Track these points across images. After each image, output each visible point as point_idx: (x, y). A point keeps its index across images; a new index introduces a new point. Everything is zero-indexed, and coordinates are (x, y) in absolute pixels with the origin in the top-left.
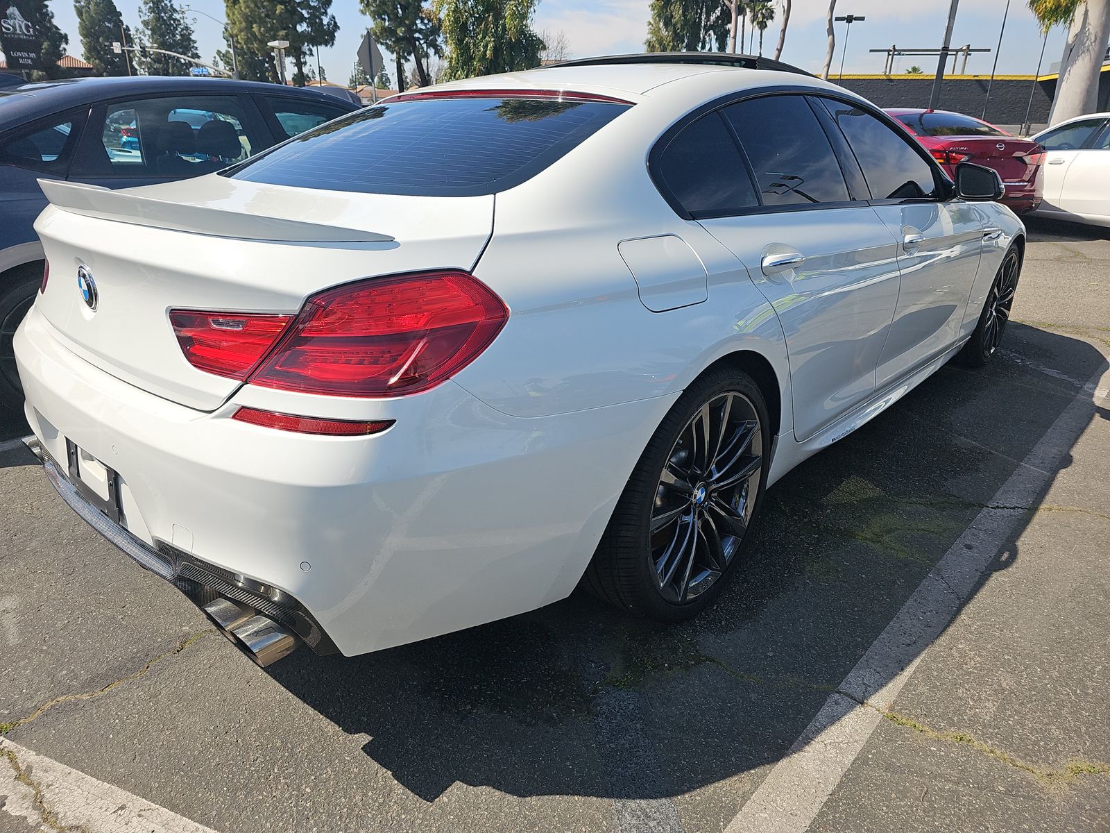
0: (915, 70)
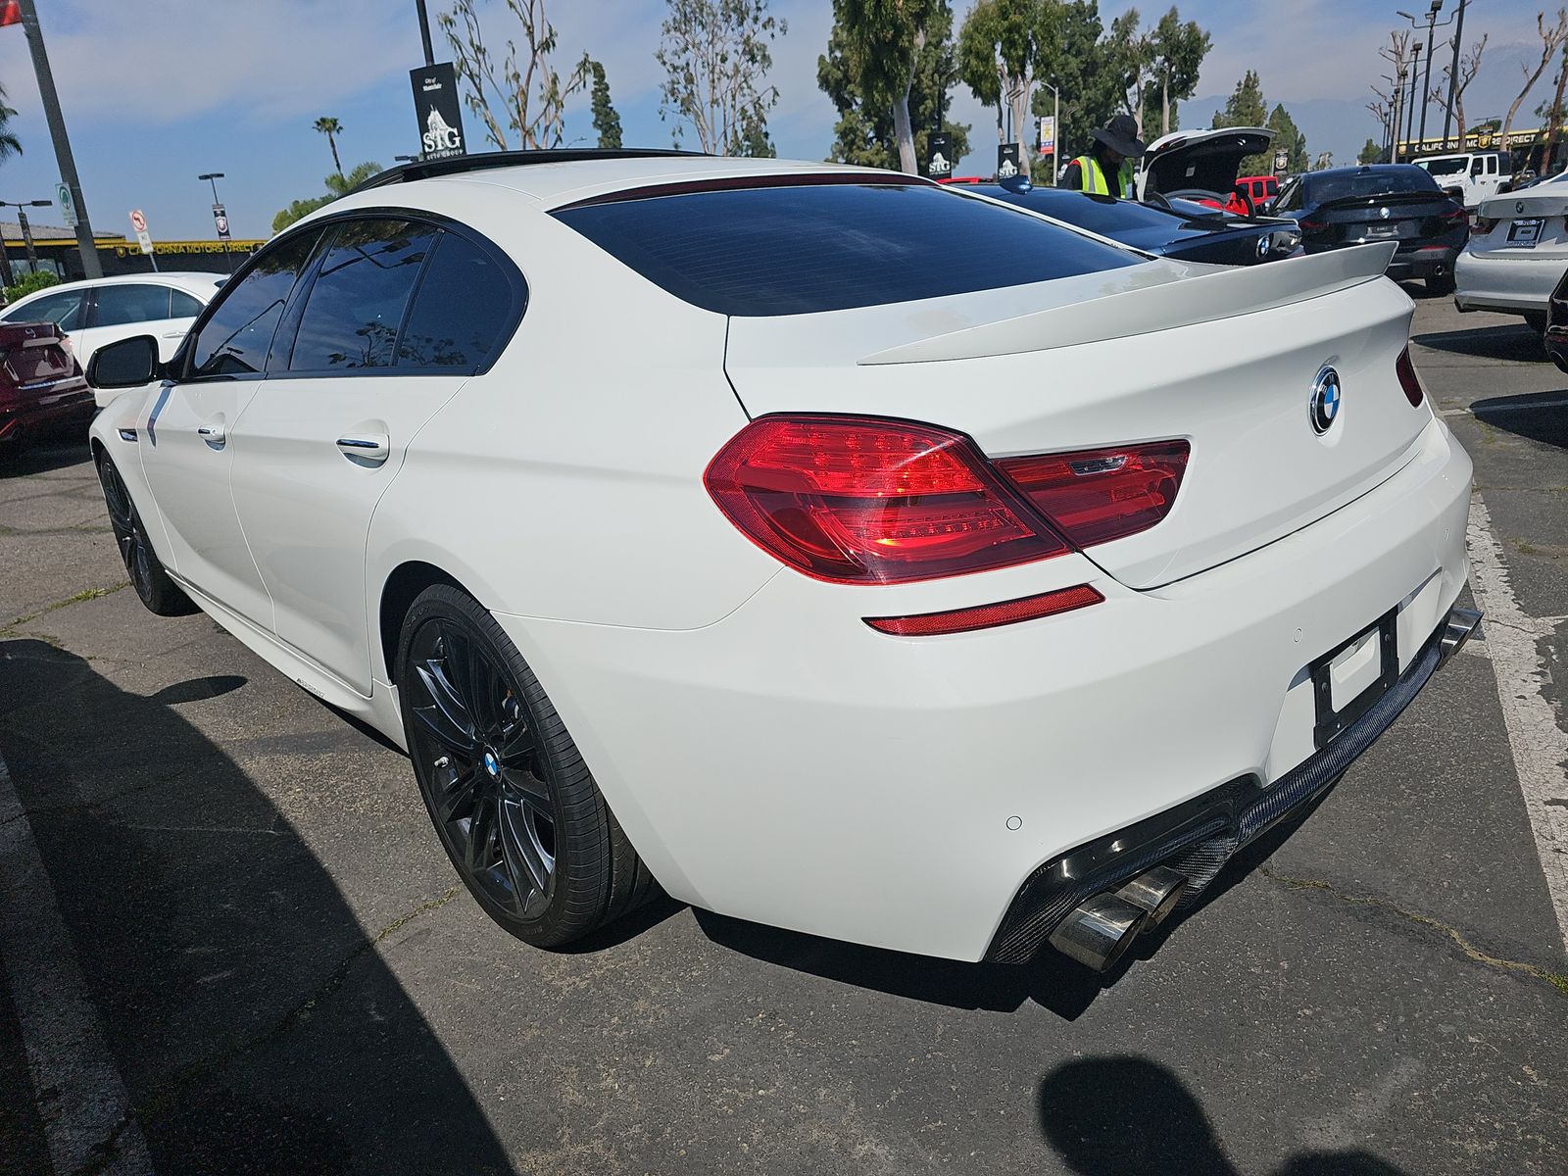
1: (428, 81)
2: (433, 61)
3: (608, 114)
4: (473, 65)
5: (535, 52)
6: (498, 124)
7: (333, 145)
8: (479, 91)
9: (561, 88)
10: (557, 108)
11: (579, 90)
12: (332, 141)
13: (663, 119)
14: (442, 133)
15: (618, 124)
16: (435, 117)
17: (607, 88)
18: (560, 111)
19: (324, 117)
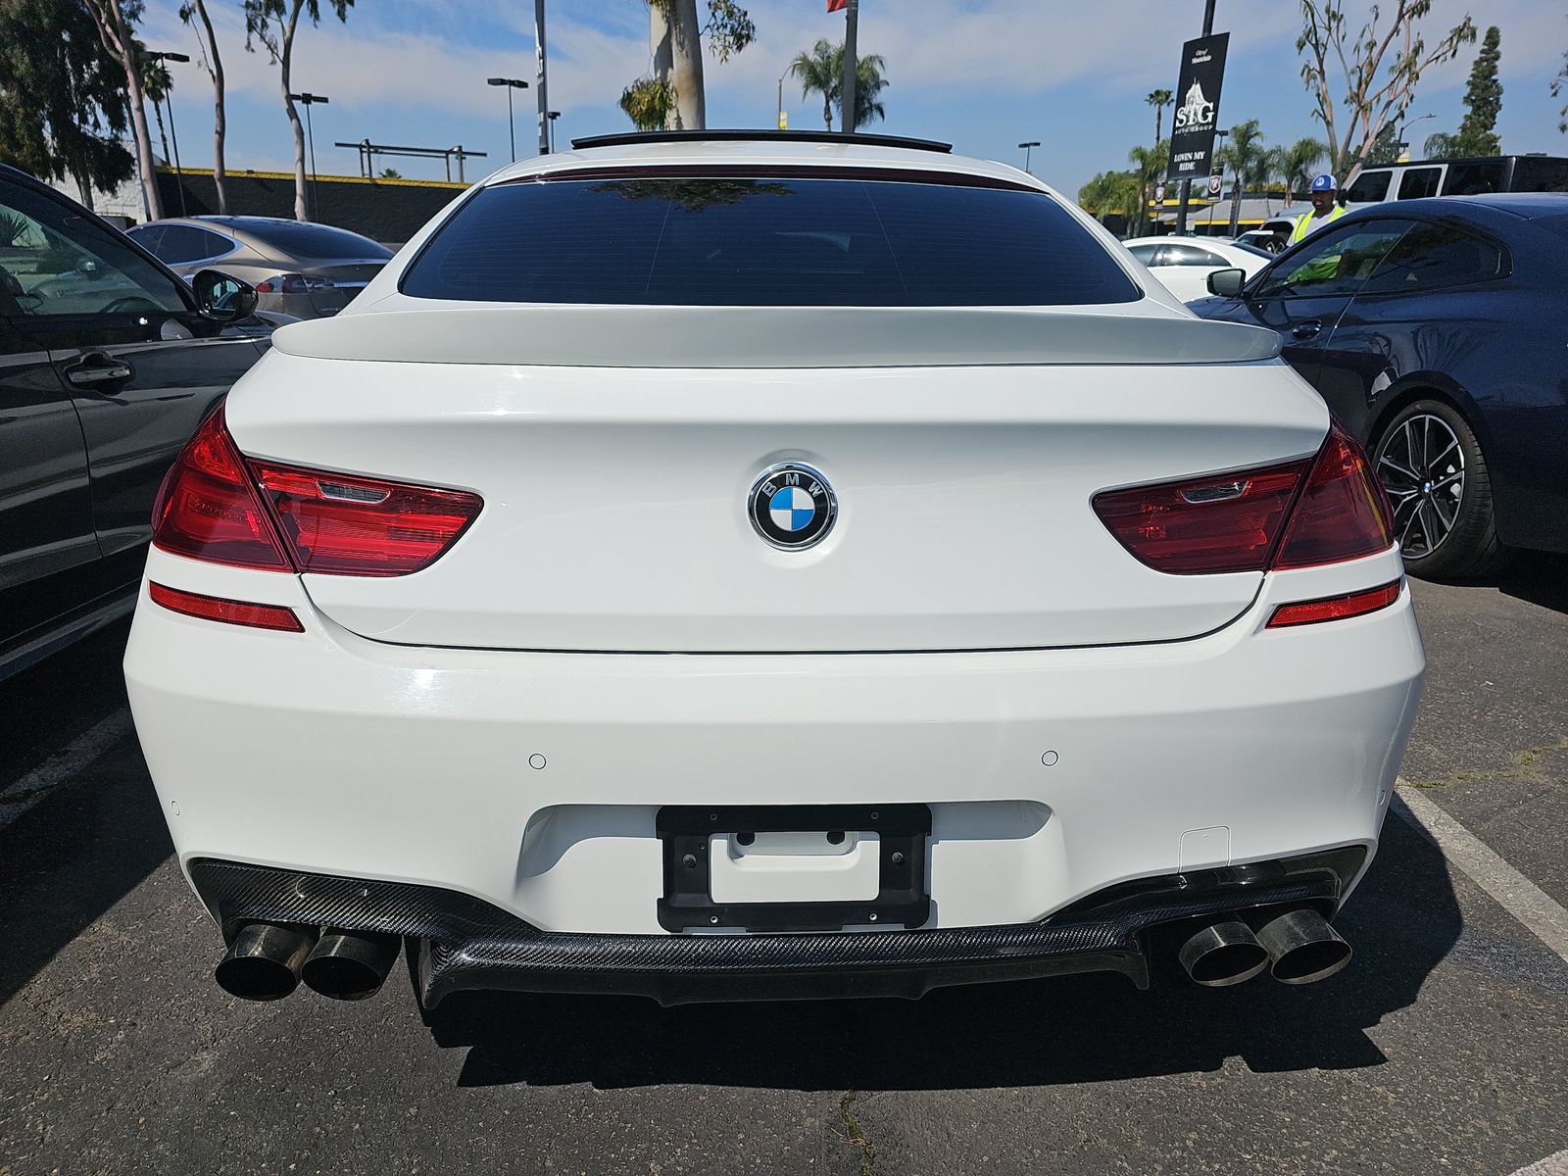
0: (391, 174)
1: (1199, 53)
2: (1210, 32)
3: (1487, 88)
4: (1322, 33)
5: (1401, 16)
6: (1331, 97)
7: (1159, 118)
8: (1321, 62)
9: (1421, 60)
10: (1410, 81)
11: (1446, 59)
12: (1159, 113)
13: (1555, 94)
14: (1197, 107)
15: (1498, 99)
16: (1196, 91)
17: (1497, 58)
18: (1412, 84)
19: (1160, 89)
